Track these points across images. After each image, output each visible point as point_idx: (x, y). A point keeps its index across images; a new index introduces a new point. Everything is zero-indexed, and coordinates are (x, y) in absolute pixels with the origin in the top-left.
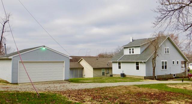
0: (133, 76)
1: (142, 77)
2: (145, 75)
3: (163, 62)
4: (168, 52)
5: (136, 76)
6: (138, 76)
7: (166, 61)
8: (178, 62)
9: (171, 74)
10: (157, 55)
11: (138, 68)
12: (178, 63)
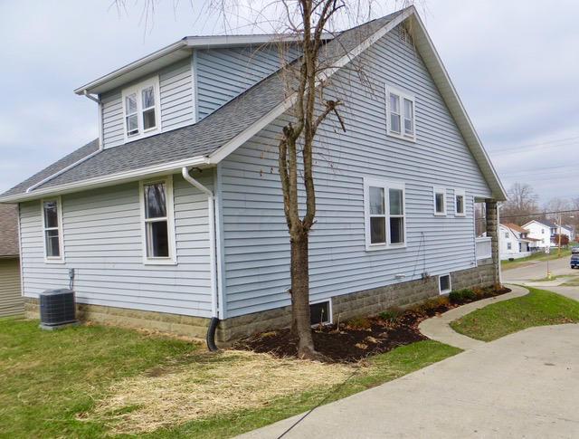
0: (133, 313)
1: (195, 321)
2: (212, 308)
4: (408, 124)
5: (151, 316)
6: (168, 318)
7: (398, 185)
8: (459, 199)
10: (332, 105)
11: (160, 244)
12: (459, 210)
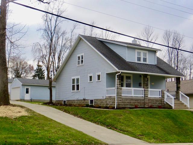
3: (74, 80)
7: (78, 77)
8: (99, 76)
9: (84, 100)
